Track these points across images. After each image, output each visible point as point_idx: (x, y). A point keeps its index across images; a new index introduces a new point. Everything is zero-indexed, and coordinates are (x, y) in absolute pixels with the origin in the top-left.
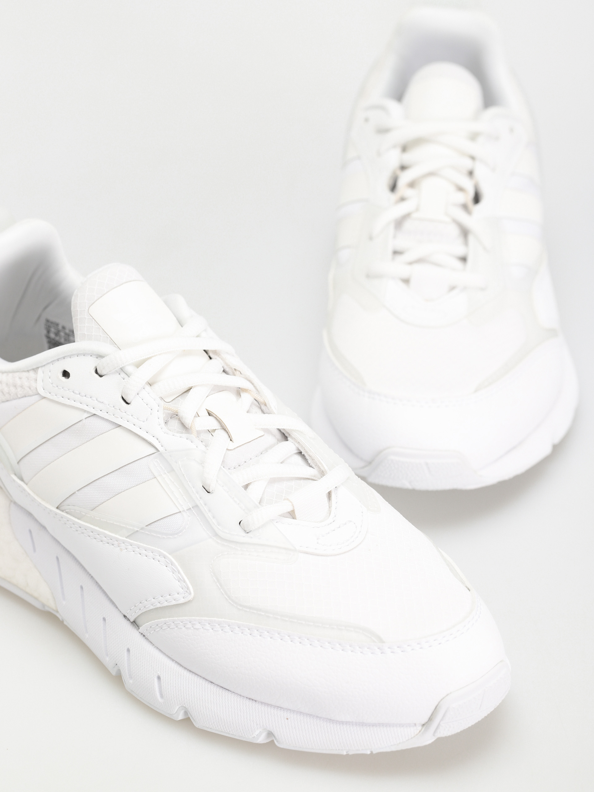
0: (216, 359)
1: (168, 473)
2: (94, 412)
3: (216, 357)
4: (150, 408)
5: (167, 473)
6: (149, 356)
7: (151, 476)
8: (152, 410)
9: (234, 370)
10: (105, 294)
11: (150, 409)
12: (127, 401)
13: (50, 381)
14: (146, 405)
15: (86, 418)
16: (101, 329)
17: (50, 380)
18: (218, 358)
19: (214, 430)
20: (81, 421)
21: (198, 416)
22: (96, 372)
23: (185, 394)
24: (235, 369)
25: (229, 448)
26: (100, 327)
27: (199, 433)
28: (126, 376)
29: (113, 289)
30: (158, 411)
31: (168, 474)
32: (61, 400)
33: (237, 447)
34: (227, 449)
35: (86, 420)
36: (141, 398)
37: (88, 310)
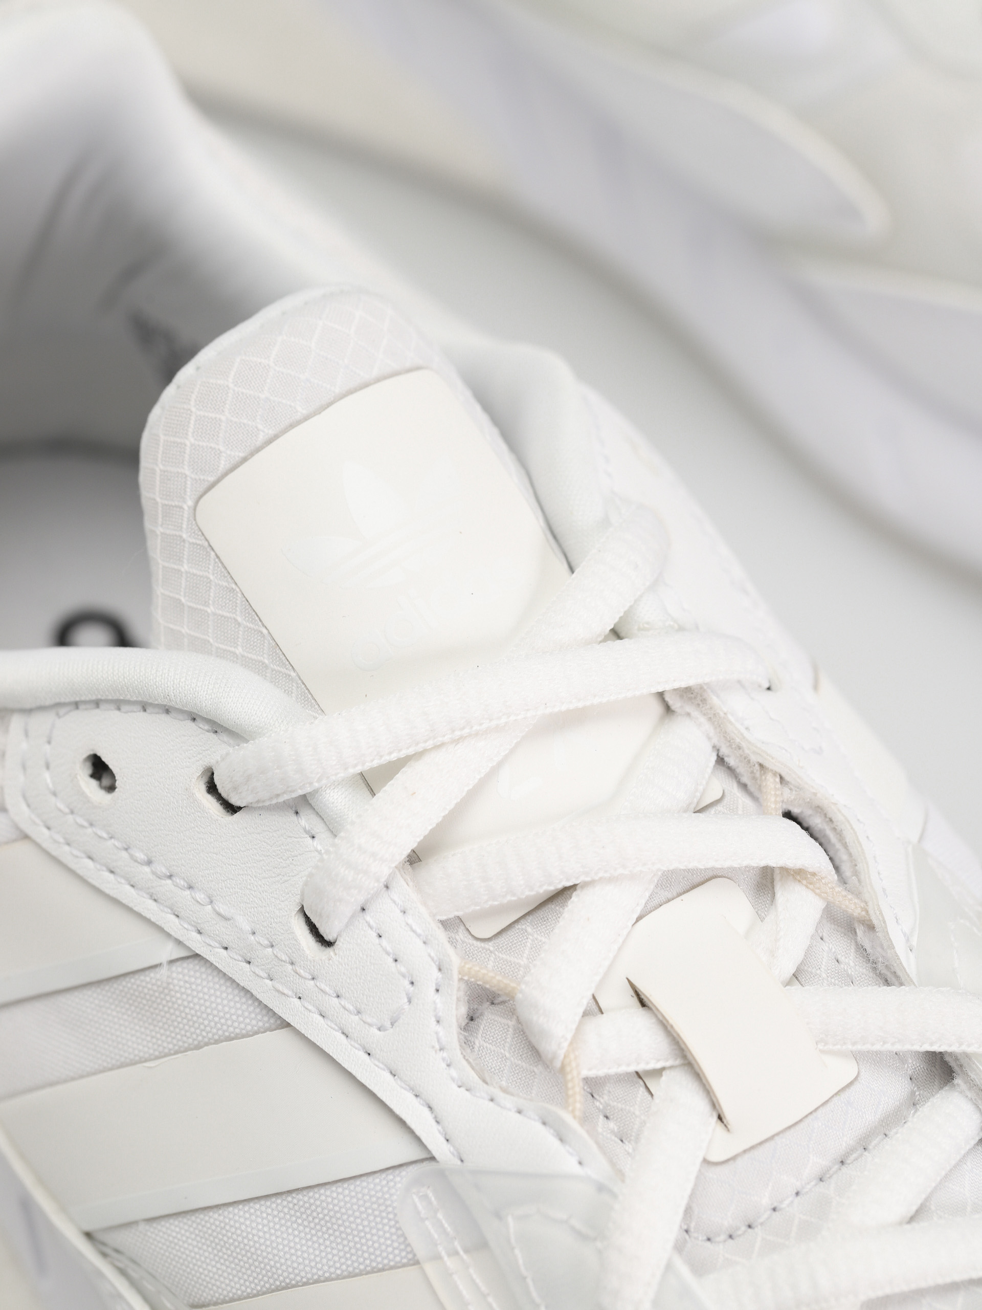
0: (688, 714)
1: (467, 1251)
2: (196, 943)
3: (689, 708)
4: (404, 976)
5: (461, 1253)
6: (411, 751)
7: (404, 1254)
8: (412, 983)
9: (757, 767)
10: (258, 450)
11: (406, 983)
12: (322, 931)
13: (49, 781)
14: (390, 960)
15: (171, 962)
16: (240, 595)
17: (47, 776)
18: (695, 713)
19: (658, 1073)
20: (157, 970)
21: (596, 1010)
22: (212, 788)
23: (551, 906)
24: (761, 765)
25: (714, 1158)
26: (234, 586)
27: (593, 1086)
28: (318, 828)
29: (292, 426)
30: (437, 991)
31: (465, 1257)
32: (86, 867)
33: (745, 1151)
34: (706, 1162)
35: (174, 968)
36: (371, 928)
37: (195, 509)
